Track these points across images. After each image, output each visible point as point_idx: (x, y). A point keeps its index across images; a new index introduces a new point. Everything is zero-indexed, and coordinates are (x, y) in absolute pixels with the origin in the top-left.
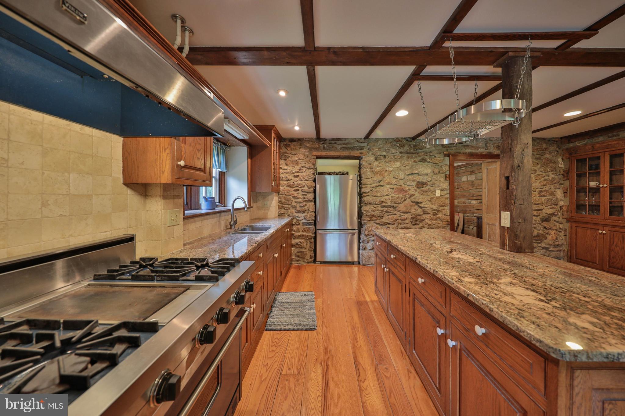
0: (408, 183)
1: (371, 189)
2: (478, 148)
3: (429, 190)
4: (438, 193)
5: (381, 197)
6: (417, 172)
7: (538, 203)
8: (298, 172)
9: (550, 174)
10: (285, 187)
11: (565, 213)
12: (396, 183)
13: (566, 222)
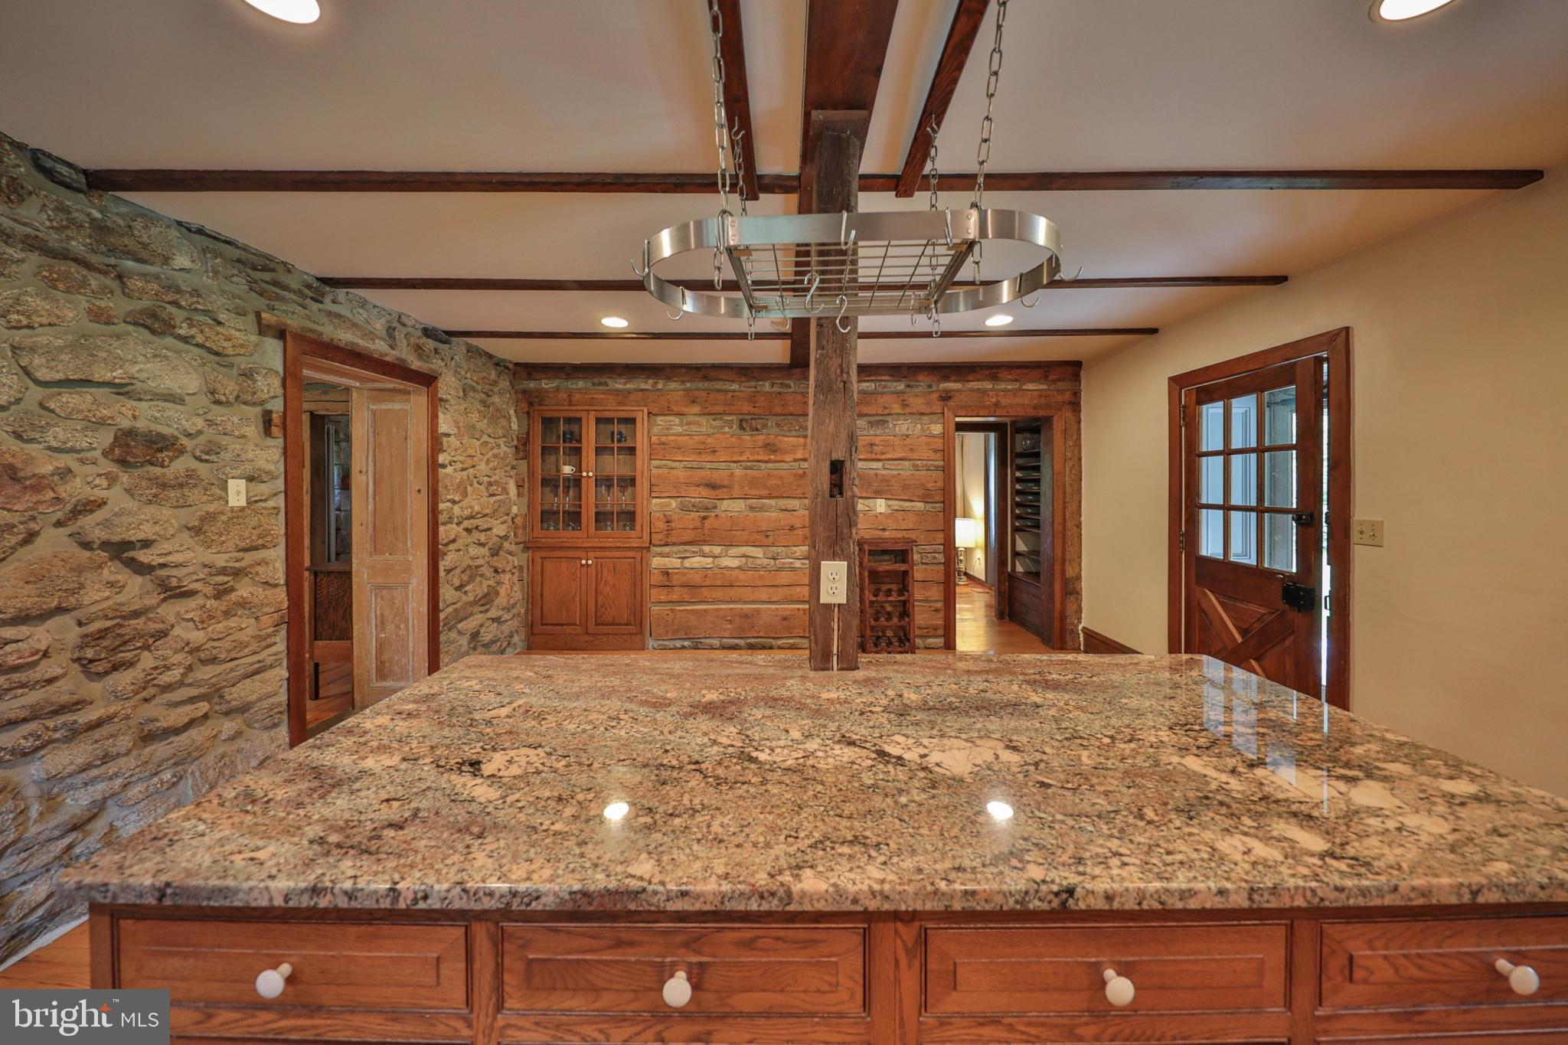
4: (237, 493)
6: (116, 374)
9: (501, 442)
11: (520, 532)
13: (523, 551)
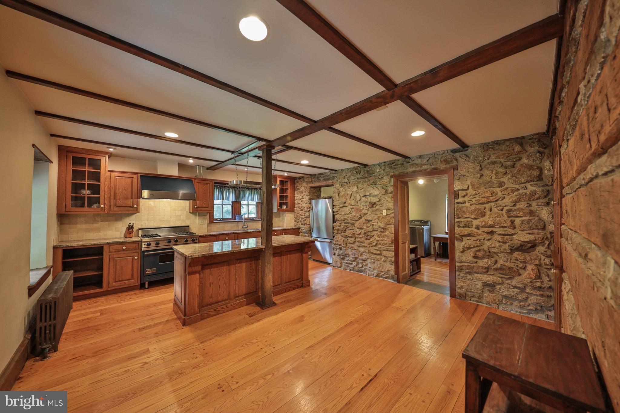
0: (363, 204)
1: (339, 209)
2: (422, 165)
3: (378, 210)
4: (384, 213)
5: (345, 215)
6: (368, 194)
7: (505, 225)
8: (302, 198)
9: (528, 185)
10: (297, 208)
12: (354, 204)
